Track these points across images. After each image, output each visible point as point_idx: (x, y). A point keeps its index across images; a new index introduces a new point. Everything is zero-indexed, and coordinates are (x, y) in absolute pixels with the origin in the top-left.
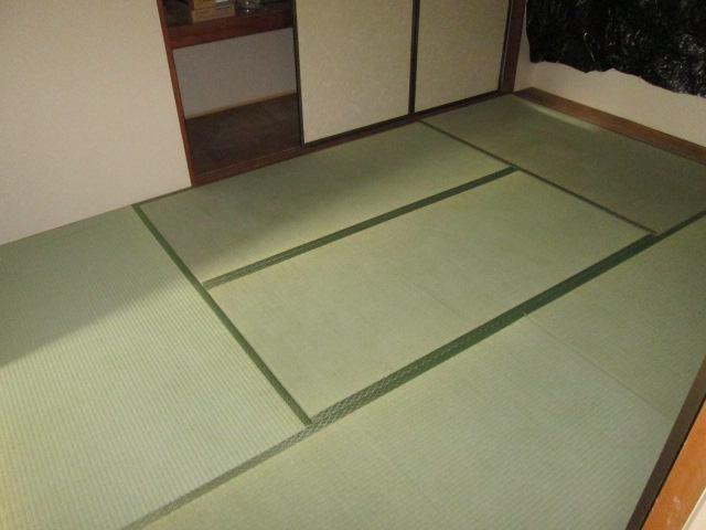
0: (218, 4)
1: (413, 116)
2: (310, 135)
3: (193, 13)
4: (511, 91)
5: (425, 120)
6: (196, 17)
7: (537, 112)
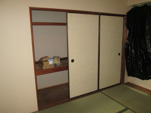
0: (50, 65)
1: (99, 90)
2: (71, 96)
3: (43, 67)
4: (123, 83)
5: (102, 91)
6: (44, 68)
7: (131, 90)
